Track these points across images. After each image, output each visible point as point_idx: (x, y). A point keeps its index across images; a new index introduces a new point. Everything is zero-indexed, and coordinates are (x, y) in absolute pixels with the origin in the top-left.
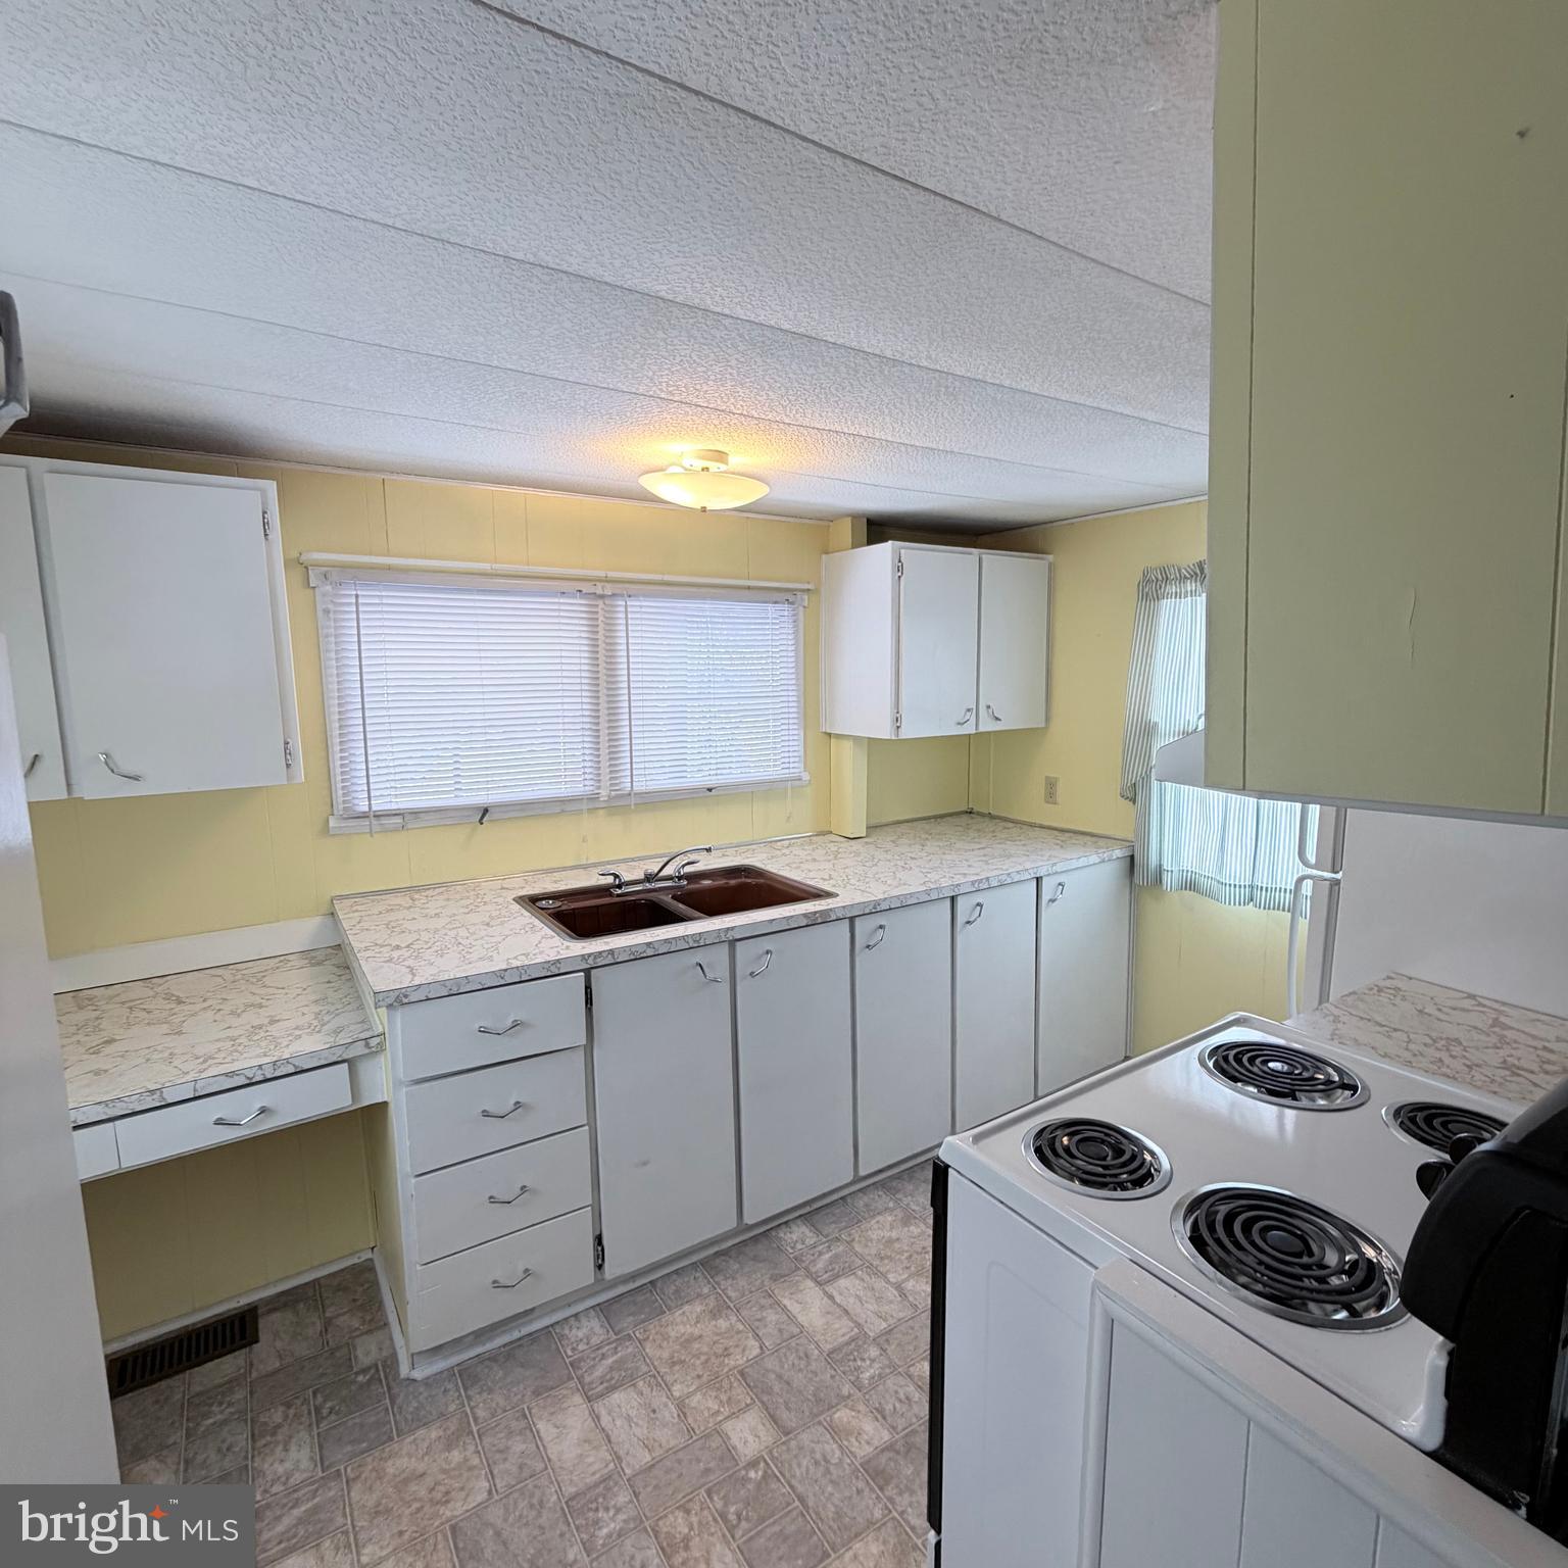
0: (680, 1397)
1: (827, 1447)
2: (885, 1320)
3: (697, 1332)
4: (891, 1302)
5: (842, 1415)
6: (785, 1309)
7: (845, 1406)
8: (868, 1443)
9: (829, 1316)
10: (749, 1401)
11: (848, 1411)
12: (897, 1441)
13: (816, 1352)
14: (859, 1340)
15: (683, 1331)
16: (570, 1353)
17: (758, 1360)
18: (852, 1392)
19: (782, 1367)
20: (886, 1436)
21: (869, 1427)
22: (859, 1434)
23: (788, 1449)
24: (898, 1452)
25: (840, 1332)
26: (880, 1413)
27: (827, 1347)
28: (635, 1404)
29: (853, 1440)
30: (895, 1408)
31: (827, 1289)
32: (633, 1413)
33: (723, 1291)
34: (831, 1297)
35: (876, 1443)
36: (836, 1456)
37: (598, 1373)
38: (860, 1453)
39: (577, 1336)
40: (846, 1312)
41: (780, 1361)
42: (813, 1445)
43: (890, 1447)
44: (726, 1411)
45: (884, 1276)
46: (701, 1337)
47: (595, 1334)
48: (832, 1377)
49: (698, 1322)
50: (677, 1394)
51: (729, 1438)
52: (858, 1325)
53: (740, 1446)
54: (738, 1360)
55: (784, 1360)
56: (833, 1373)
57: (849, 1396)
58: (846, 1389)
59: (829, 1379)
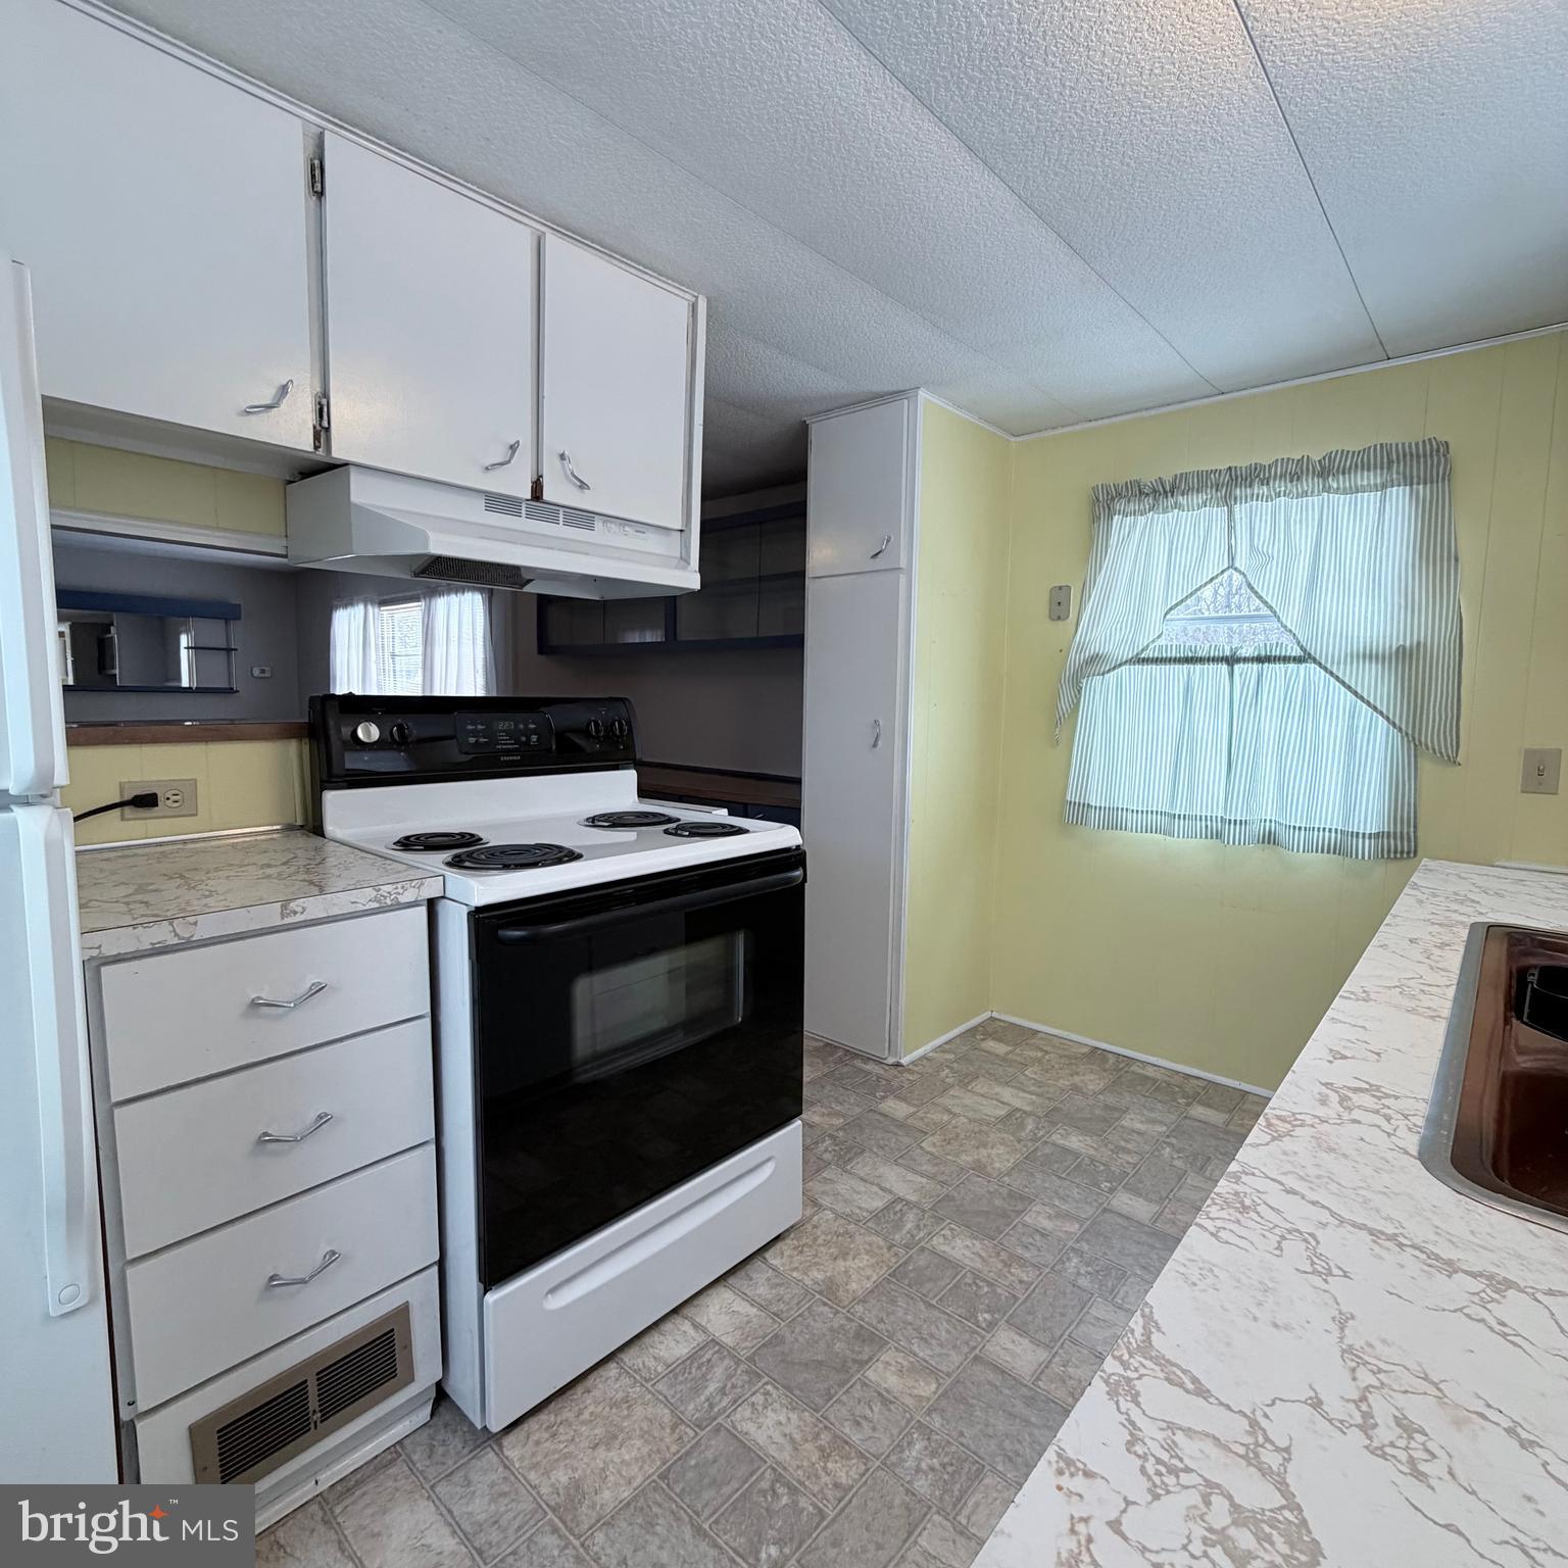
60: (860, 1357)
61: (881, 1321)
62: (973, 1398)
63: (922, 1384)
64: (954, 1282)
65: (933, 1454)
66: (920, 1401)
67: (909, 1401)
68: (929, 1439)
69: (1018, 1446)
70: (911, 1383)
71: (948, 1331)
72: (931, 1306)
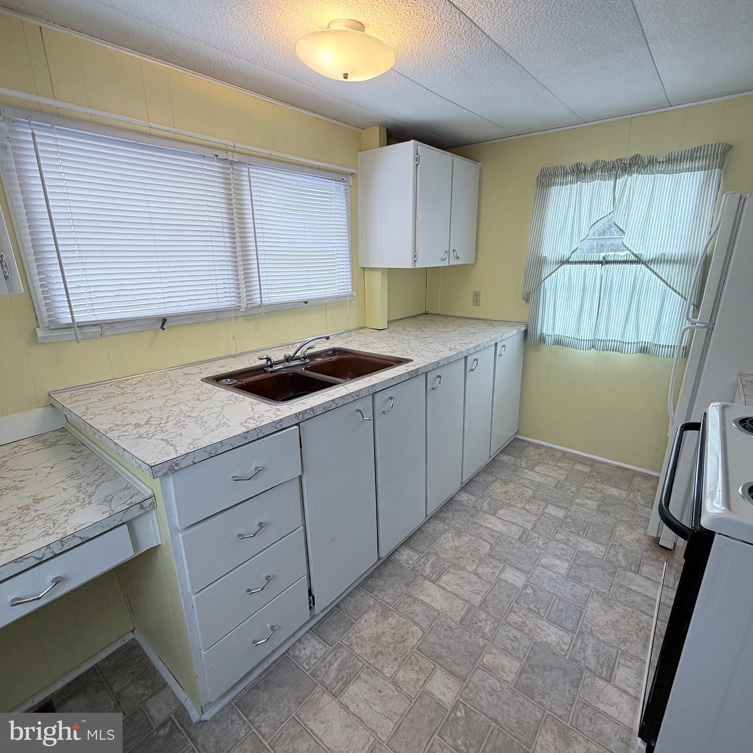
0: (391, 677)
1: (491, 682)
2: (479, 594)
3: (380, 631)
4: (476, 583)
5: (487, 659)
6: (423, 603)
7: (486, 652)
8: (511, 672)
9: (448, 600)
10: (432, 667)
11: (489, 655)
12: (524, 666)
13: (453, 624)
14: (471, 609)
15: (371, 632)
16: (307, 668)
17: (423, 639)
18: (485, 643)
19: (440, 639)
20: (517, 664)
21: (505, 661)
22: (503, 668)
23: (471, 691)
24: (528, 673)
25: (460, 608)
26: (506, 651)
27: (458, 619)
28: (366, 690)
29: (502, 673)
30: (512, 646)
31: (439, 584)
32: (367, 696)
33: (382, 600)
34: (444, 589)
35: (515, 671)
36: (498, 686)
37: (332, 675)
38: (510, 679)
39: (306, 655)
40: (458, 596)
41: (436, 635)
42: (482, 683)
43: (522, 671)
44: (422, 677)
45: (464, 569)
46: (383, 633)
47: (317, 650)
48: (470, 637)
49: (377, 624)
50: (388, 675)
51: (434, 695)
52: (467, 601)
53: (442, 698)
54: (412, 642)
55: (438, 633)
56: (469, 634)
57: (485, 646)
58: (481, 642)
59: (469, 638)
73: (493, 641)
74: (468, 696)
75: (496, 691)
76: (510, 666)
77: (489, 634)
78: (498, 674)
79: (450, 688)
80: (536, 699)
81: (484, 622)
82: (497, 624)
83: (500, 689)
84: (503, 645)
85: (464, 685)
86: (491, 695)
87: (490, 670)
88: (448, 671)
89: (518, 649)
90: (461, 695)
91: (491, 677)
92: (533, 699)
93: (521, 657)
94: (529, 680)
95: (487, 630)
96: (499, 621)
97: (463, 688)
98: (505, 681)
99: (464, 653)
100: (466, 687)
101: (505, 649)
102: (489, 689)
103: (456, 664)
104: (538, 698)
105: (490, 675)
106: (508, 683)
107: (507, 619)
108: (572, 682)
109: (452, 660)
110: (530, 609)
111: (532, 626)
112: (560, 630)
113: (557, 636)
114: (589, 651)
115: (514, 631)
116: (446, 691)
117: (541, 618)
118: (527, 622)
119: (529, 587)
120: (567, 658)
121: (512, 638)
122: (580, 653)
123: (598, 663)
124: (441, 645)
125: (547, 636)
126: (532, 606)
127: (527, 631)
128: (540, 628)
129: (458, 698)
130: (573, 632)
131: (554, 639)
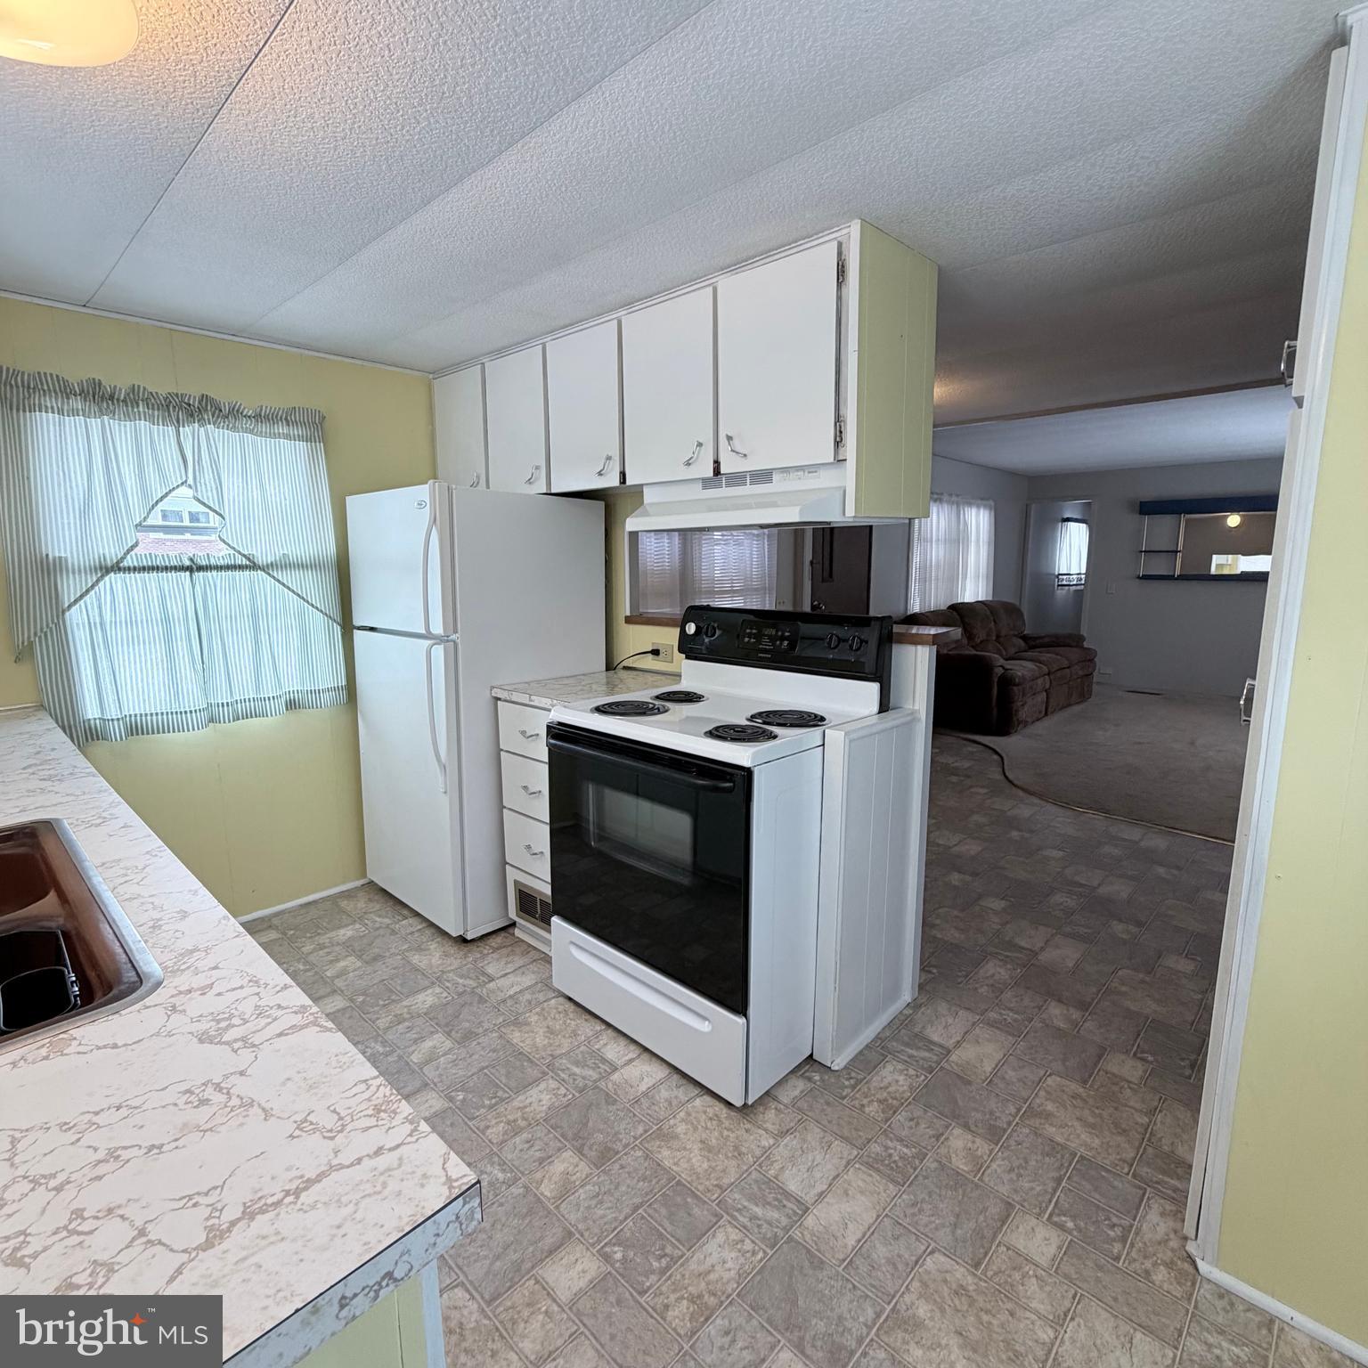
5: (547, 1190)
7: (537, 1189)
11: (543, 1185)
18: (521, 1185)
19: (486, 1257)
21: (558, 1167)
29: (575, 1177)
38: (586, 1170)
43: (580, 1151)
48: (501, 1205)
56: (496, 1205)
57: (525, 1187)
58: (517, 1190)
59: (504, 1208)
60: (586, 1148)
61: (622, 1167)
62: (530, 1221)
63: (552, 1187)
64: (669, 1236)
65: (491, 1184)
66: (537, 1183)
67: (538, 1175)
68: (504, 1182)
69: (479, 1243)
70: (555, 1179)
71: (603, 1217)
72: (636, 1208)
73: (523, 1173)
74: (596, 1234)
75: (598, 1194)
76: (566, 1163)
77: (509, 1175)
78: (575, 1182)
79: (577, 1260)
80: (620, 1149)
81: (485, 1176)
82: (496, 1159)
83: (597, 1187)
84: (534, 1162)
85: (577, 1236)
86: (601, 1202)
87: (566, 1189)
88: (547, 1257)
89: (546, 1144)
90: (593, 1245)
91: (577, 1194)
92: (617, 1153)
93: (559, 1144)
94: (595, 1147)
95: (501, 1176)
96: (492, 1154)
97: (581, 1239)
98: (586, 1178)
99: (527, 1221)
100: (582, 1236)
101: (541, 1161)
102: (593, 1202)
103: (541, 1238)
104: (619, 1146)
105: (573, 1193)
106: (591, 1174)
107: (495, 1142)
108: (607, 1103)
109: (532, 1244)
110: (491, 1107)
111: (520, 1114)
112: (537, 1085)
113: (545, 1092)
114: (577, 1070)
115: (517, 1140)
116: (579, 1267)
117: (509, 1100)
118: (511, 1118)
119: (452, 1094)
120: (577, 1095)
121: (527, 1146)
122: (574, 1080)
123: (594, 1069)
124: (498, 1258)
125: (541, 1103)
126: (487, 1102)
127: (522, 1123)
128: (526, 1107)
129: (594, 1251)
130: (545, 1074)
131: (548, 1097)
